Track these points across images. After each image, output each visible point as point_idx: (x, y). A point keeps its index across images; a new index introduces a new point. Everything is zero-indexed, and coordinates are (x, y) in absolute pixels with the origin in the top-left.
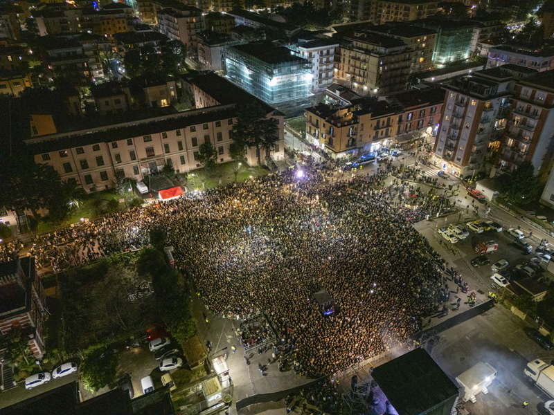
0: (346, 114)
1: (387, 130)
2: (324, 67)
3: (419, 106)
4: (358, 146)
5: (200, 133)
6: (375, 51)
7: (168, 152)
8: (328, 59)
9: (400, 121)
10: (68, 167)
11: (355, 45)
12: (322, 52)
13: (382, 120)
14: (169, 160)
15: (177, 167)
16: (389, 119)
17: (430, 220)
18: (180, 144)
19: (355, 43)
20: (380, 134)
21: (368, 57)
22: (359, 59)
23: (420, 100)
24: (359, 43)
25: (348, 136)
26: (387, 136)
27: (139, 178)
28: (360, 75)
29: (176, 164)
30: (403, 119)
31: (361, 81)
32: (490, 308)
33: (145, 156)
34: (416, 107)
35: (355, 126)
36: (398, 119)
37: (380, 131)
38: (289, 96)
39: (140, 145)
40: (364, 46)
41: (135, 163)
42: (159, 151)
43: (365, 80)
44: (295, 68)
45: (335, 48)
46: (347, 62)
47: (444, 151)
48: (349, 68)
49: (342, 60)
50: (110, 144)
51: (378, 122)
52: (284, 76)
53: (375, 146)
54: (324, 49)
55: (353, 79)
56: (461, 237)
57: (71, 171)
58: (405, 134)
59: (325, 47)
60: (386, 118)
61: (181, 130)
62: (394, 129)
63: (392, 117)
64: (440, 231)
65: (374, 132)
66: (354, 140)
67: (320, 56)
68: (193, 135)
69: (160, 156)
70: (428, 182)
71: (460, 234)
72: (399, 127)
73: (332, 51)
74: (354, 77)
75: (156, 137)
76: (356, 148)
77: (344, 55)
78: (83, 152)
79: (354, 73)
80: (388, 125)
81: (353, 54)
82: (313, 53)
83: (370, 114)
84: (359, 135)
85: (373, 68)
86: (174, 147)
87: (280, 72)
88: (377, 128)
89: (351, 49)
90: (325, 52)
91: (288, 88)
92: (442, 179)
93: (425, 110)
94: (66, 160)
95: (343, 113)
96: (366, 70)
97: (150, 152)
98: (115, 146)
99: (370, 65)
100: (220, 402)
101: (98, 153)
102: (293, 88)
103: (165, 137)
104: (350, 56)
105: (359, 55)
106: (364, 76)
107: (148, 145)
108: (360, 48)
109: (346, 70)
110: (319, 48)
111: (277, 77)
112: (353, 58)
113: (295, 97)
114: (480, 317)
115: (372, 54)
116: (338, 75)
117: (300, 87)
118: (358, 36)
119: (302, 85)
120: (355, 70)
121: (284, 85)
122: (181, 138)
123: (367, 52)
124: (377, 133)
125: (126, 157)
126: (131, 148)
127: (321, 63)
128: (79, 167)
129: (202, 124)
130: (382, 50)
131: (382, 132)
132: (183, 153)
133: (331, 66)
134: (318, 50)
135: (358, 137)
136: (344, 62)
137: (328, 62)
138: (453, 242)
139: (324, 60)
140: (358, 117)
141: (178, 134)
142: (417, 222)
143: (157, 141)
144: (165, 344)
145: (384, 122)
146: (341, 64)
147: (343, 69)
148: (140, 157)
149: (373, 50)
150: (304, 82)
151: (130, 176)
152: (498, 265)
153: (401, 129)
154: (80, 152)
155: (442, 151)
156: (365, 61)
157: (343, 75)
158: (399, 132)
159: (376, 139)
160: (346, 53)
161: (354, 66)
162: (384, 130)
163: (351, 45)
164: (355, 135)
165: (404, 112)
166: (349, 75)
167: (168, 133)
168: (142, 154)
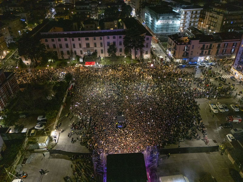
0: (186, 39)
1: (209, 51)
2: (193, 20)
3: (233, 40)
4: (189, 57)
5: (111, 40)
6: (223, 13)
7: (95, 46)
8: (196, 16)
9: (219, 46)
10: (54, 46)
11: (214, 10)
12: (192, 12)
13: (206, 45)
14: (96, 51)
15: (99, 54)
16: (211, 45)
17: (208, 99)
18: (101, 44)
19: (214, 9)
20: (204, 53)
21: (218, 16)
22: (213, 17)
23: (234, 37)
24: (216, 9)
25: (184, 50)
26: (209, 54)
27: (82, 56)
28: (213, 26)
29: (99, 53)
30: (221, 46)
31: (213, 29)
32: (215, 151)
33: (86, 47)
34: (230, 40)
35: (189, 45)
36: (217, 46)
37: (205, 51)
38: (167, 31)
39: (84, 42)
40: (218, 10)
41: (81, 49)
42: (92, 45)
43: (215, 28)
44: (171, 17)
45: (201, 10)
46: (207, 19)
47: (238, 65)
48: (208, 22)
49: (206, 18)
50: (71, 39)
51: (204, 46)
52: (164, 21)
53: (201, 59)
54: (194, 10)
55: (209, 28)
56: (221, 111)
57: (56, 48)
58: (222, 55)
59: (194, 9)
60: (209, 44)
61: (102, 37)
62: (214, 51)
63: (213, 44)
64: (210, 105)
65: (201, 51)
66: (187, 54)
67: (191, 14)
68: (108, 40)
69: (92, 48)
70: (220, 80)
71: (221, 109)
72: (218, 50)
73: (199, 12)
74: (210, 27)
75: (91, 39)
76: (188, 58)
77: (207, 15)
78: (60, 41)
79: (210, 25)
80: (210, 48)
81: (211, 14)
82: (187, 12)
83: (199, 40)
84: (190, 51)
85: (220, 22)
86: (98, 45)
87: (163, 18)
88: (203, 48)
89: (211, 12)
90: (194, 12)
91: (166, 27)
92: (232, 81)
93: (236, 43)
94: (54, 43)
95: (185, 39)
96: (216, 23)
97: (88, 45)
98: (73, 40)
99: (219, 20)
100: (45, 148)
101: (66, 42)
102: (168, 27)
103: (95, 39)
104: (209, 15)
105: (214, 15)
106: (214, 27)
107: (87, 42)
108: (216, 12)
109: (207, 23)
110: (191, 9)
111: (160, 21)
112: (211, 16)
113: (169, 32)
114: (205, 154)
115: (220, 14)
116: (203, 26)
117: (173, 27)
118: (217, 5)
119: (174, 26)
120: (211, 23)
121: (164, 25)
122: (102, 41)
123: (219, 13)
124: (202, 52)
125: (77, 46)
126: (80, 42)
127: (191, 18)
128: (59, 47)
129: (113, 36)
130: (227, 12)
131: (206, 52)
132: (103, 48)
133: (197, 20)
134: (190, 11)
135: (190, 52)
136: (206, 19)
137: (196, 17)
138: (214, 112)
139: (194, 16)
140: (191, 41)
141: (101, 39)
142: (200, 98)
143: (91, 40)
144: (43, 119)
145: (207, 46)
146: (205, 20)
147: (205, 23)
148: (83, 47)
149: (222, 12)
150: (175, 25)
151: (79, 55)
152: (236, 130)
153: (219, 52)
154: (59, 40)
155: (237, 65)
156: (216, 18)
157: (205, 25)
158: (217, 53)
159: (201, 55)
160: (208, 14)
161: (211, 21)
162: (207, 51)
163: (211, 10)
164: (188, 50)
165: (222, 42)
166: (207, 26)
167: (96, 38)
168: (84, 46)
